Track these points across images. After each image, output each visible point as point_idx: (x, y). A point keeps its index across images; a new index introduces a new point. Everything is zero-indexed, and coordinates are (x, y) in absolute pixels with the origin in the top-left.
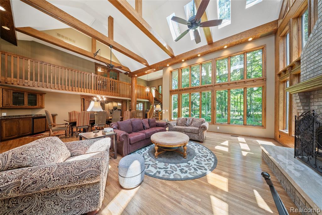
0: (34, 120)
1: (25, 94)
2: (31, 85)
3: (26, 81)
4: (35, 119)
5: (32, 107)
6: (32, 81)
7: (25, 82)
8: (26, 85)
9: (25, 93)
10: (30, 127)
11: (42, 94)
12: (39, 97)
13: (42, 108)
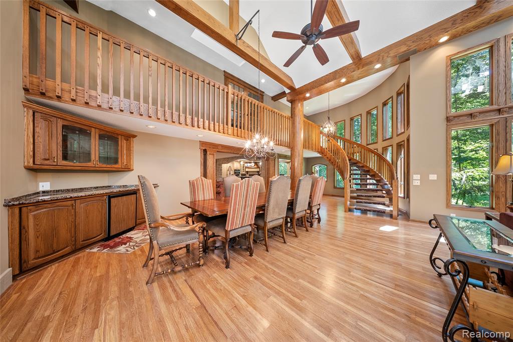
0: (112, 200)
1: (93, 134)
2: (105, 106)
3: (93, 93)
4: (114, 197)
5: (108, 166)
6: (106, 95)
7: (90, 96)
8: (92, 103)
9: (93, 130)
10: (102, 221)
11: (129, 136)
12: (123, 143)
13: (128, 169)
